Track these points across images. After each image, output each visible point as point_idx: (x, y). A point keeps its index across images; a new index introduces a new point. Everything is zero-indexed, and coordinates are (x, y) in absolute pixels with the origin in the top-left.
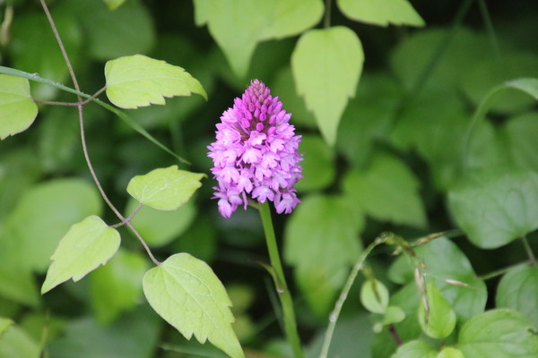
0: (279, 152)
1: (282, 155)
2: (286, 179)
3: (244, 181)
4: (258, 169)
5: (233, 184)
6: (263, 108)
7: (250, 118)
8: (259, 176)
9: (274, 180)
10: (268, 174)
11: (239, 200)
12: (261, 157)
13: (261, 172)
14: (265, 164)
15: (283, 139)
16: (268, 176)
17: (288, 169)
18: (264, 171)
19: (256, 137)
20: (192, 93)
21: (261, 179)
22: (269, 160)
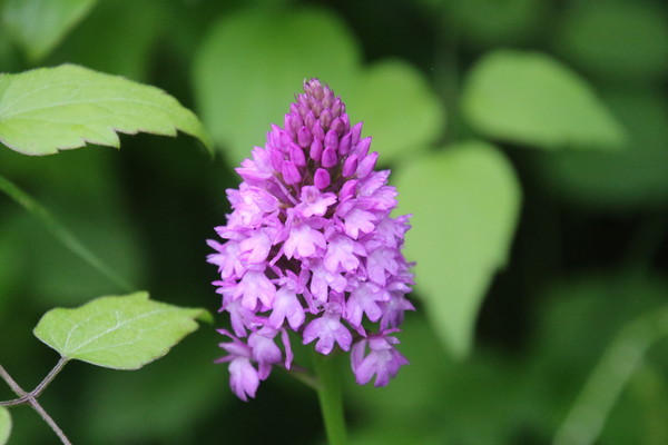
0: (363, 238)
1: (371, 245)
2: (378, 303)
3: (285, 305)
4: (318, 274)
5: (262, 312)
6: (329, 138)
7: (301, 161)
8: (319, 292)
9: (351, 302)
10: (340, 285)
11: (274, 351)
12: (323, 246)
13: (325, 281)
14: (331, 263)
15: (373, 211)
16: (339, 289)
17: (381, 280)
18: (330, 279)
19: (314, 202)
20: (179, 132)
21: (323, 297)
22: (342, 254)
